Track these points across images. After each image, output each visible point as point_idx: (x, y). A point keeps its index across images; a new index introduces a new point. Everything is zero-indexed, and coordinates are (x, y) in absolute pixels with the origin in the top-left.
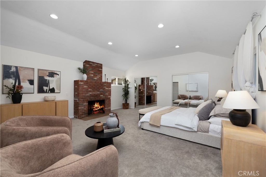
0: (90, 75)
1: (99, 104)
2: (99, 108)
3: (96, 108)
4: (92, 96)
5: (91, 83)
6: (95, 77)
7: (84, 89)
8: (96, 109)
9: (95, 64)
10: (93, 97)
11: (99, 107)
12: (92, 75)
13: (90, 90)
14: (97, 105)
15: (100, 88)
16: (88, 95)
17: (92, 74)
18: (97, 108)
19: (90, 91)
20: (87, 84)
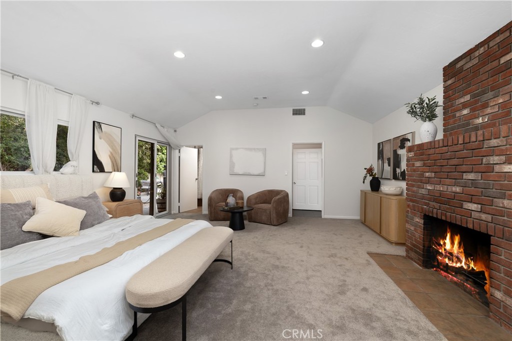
0: (458, 114)
1: (460, 244)
2: (458, 265)
3: (449, 259)
4: (435, 200)
5: (432, 151)
6: (478, 117)
7: (414, 171)
8: (447, 260)
9: (477, 54)
10: (437, 205)
11: (459, 260)
12: (465, 112)
13: (427, 174)
14: (452, 243)
15: (464, 168)
16: (423, 191)
17: (465, 105)
18: (450, 255)
19: (429, 181)
20: (422, 154)
